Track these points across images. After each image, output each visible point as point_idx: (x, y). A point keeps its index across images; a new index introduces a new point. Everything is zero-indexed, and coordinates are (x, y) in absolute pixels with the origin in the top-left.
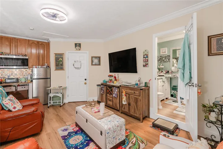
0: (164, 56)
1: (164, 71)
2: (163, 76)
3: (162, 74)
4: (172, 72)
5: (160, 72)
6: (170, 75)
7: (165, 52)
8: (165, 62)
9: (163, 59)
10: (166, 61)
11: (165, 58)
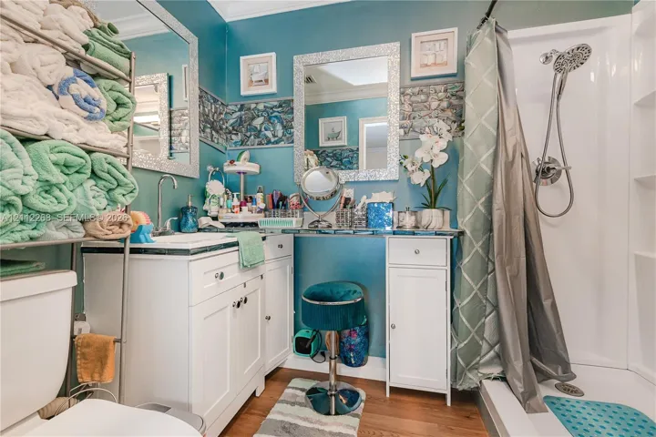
0: (261, 107)
1: (259, 196)
2: (254, 225)
3: (244, 215)
4: (306, 202)
5: (236, 202)
6: (294, 222)
7: (267, 81)
8: (269, 142)
9: (258, 122)
10: (269, 134)
11: (269, 119)
